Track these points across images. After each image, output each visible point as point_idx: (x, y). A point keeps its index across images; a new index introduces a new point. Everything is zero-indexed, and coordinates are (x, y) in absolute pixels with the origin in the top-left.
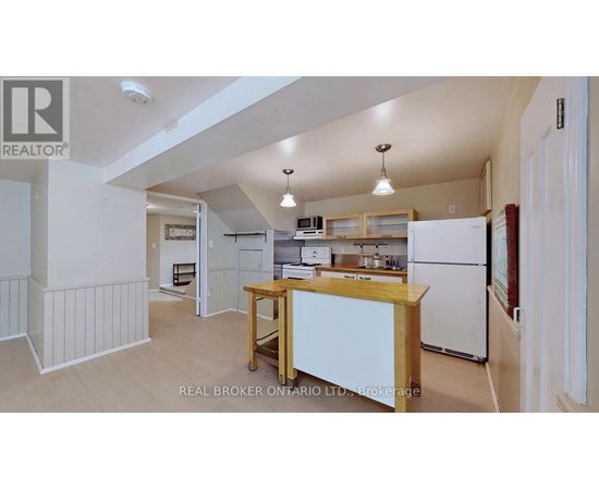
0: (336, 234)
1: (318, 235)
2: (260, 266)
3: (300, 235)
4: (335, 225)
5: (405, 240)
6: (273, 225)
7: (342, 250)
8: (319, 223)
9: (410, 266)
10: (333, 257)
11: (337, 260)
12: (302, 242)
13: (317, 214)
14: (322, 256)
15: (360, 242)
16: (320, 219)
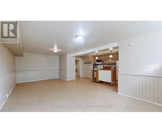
0: (104, 63)
1: (101, 63)
2: (91, 69)
3: (97, 63)
4: (104, 61)
5: (116, 64)
6: (93, 61)
7: (105, 66)
8: (101, 61)
9: (117, 68)
10: (104, 67)
11: (105, 68)
12: (98, 65)
13: (100, 59)
14: (102, 67)
15: (109, 64)
16: (101, 60)
